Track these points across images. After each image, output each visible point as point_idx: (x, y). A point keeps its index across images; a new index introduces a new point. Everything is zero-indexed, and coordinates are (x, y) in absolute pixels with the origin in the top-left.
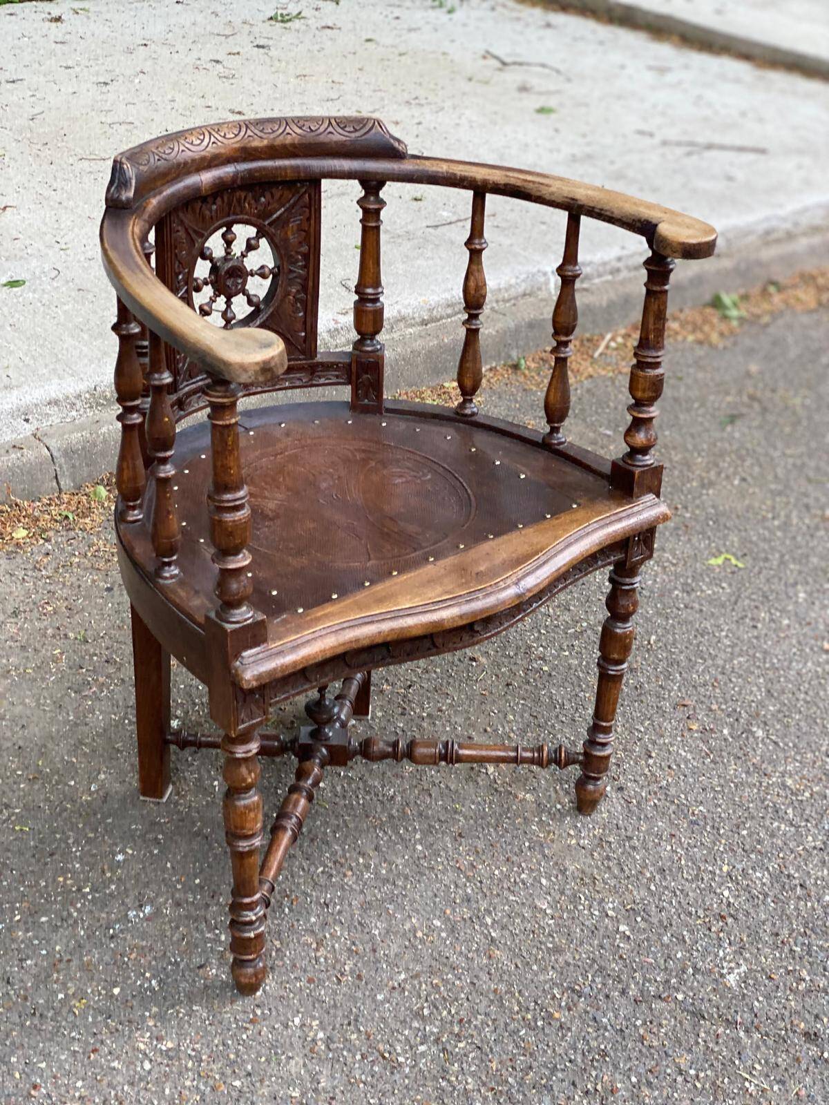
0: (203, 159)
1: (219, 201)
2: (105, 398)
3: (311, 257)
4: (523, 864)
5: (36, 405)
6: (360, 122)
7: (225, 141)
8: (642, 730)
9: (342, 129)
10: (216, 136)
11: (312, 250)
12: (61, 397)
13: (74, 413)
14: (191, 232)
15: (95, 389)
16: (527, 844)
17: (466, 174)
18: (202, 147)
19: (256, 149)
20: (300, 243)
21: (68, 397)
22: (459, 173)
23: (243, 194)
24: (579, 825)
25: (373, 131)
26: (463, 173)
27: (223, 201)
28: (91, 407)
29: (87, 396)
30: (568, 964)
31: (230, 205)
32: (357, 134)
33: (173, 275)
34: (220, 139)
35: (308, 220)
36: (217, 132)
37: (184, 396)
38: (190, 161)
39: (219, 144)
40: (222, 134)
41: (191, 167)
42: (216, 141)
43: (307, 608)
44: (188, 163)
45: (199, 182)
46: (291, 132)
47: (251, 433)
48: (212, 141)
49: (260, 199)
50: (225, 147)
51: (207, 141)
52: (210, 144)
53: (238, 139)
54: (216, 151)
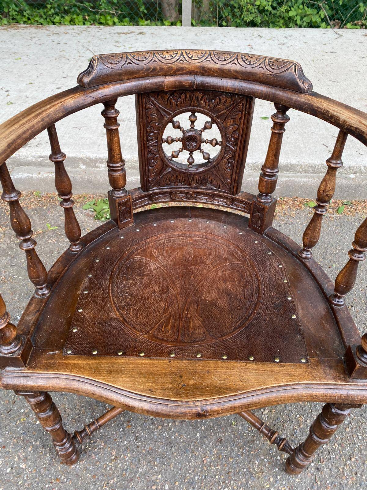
0: (170, 69)
1: (183, 96)
3: (239, 140)
4: (232, 482)
6: (283, 63)
7: (190, 61)
8: (360, 438)
9: (270, 66)
10: (185, 56)
14: (161, 111)
16: (245, 470)
17: (336, 113)
18: (170, 61)
19: (210, 69)
20: (234, 131)
22: (331, 111)
23: (201, 95)
24: (279, 477)
25: (289, 71)
26: (334, 113)
27: (186, 97)
31: (191, 99)
32: (278, 71)
33: (145, 132)
34: (187, 58)
35: (240, 119)
36: (187, 55)
37: (152, 194)
38: (158, 68)
39: (185, 61)
40: (190, 56)
41: (159, 72)
42: (184, 60)
43: (74, 353)
44: (157, 69)
45: (162, 82)
46: (236, 62)
47: (190, 221)
48: (181, 59)
49: (212, 101)
50: (189, 64)
51: (177, 58)
52: (179, 61)
53: (200, 61)
54: (182, 66)
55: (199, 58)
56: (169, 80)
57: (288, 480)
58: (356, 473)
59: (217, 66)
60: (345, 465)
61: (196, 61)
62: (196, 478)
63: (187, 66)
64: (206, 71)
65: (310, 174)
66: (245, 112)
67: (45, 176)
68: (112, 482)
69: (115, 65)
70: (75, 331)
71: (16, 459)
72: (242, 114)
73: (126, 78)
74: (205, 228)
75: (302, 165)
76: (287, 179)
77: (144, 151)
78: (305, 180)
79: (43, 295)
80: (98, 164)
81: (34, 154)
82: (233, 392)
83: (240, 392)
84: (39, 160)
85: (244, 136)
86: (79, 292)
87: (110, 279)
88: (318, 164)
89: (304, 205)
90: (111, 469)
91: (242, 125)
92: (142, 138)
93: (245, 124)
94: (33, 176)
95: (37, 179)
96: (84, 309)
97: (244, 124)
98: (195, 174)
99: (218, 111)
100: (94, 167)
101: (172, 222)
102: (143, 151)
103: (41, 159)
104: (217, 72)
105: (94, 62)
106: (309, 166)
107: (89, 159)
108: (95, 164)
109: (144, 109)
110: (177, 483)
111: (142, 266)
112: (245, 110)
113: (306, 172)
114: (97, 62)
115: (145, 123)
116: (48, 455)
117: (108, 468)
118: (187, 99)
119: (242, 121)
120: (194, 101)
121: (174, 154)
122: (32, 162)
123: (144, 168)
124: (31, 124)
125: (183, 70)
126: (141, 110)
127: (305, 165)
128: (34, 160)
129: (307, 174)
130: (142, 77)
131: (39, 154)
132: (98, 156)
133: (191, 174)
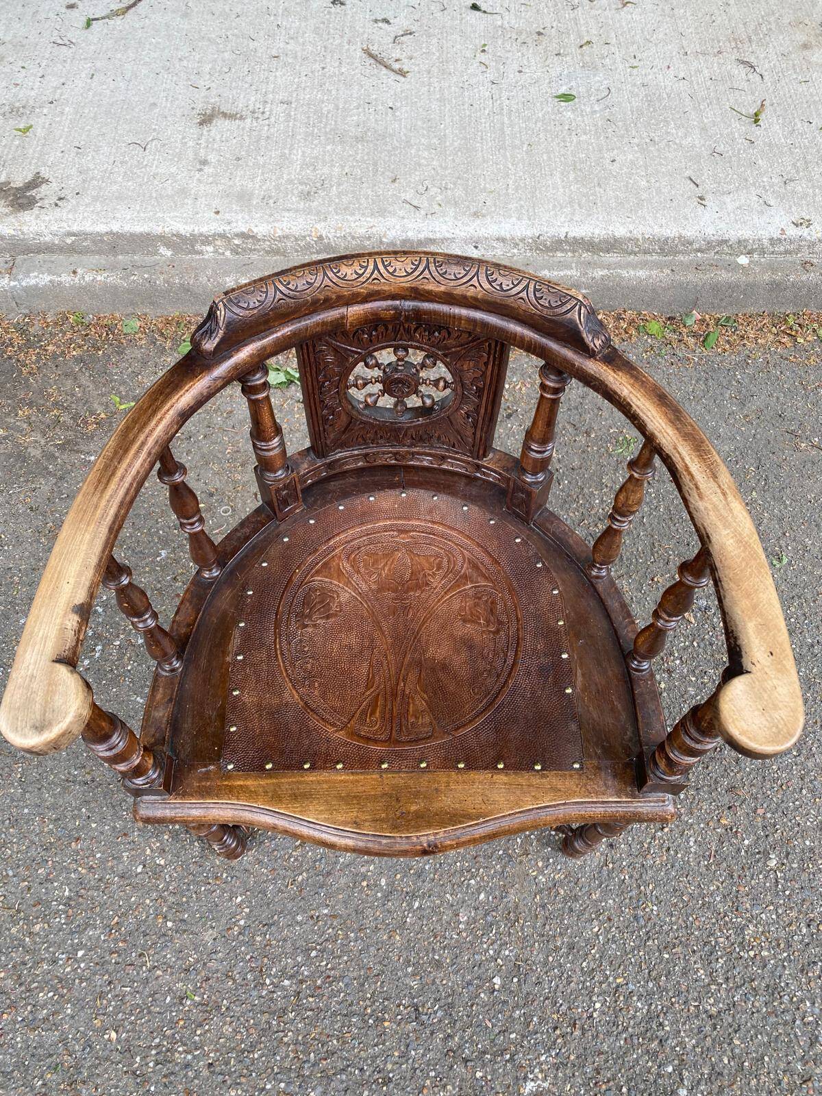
0: (356, 294)
1: (381, 329)
2: (545, 246)
3: (486, 392)
4: (481, 870)
5: (487, 238)
6: (560, 297)
7: (392, 279)
9: (536, 299)
11: (487, 387)
12: (508, 236)
13: (515, 251)
14: (342, 351)
15: (538, 238)
16: (501, 852)
18: (355, 283)
20: (475, 378)
21: (513, 239)
23: (413, 326)
25: (569, 315)
27: (387, 328)
28: (531, 250)
29: (530, 241)
30: (434, 982)
31: (396, 332)
32: (551, 312)
33: (315, 383)
34: (385, 274)
35: (486, 364)
36: (385, 267)
37: (332, 462)
38: (334, 297)
39: (383, 280)
40: (391, 270)
41: (334, 303)
42: (380, 278)
43: (236, 769)
44: (331, 299)
45: (343, 317)
46: (477, 285)
47: (404, 495)
48: (374, 276)
49: (434, 332)
50: (390, 285)
51: (367, 275)
52: (370, 280)
53: (409, 278)
54: (376, 288)
55: (409, 274)
56: (355, 311)
57: (566, 863)
58: (669, 849)
59: (442, 288)
60: (654, 838)
61: (402, 279)
62: (427, 867)
63: (386, 288)
64: (422, 295)
65: (655, 257)
66: (494, 356)
67: (87, 279)
68: (300, 878)
69: (255, 311)
70: (233, 729)
71: (148, 852)
72: (489, 358)
73: (276, 323)
74: (430, 512)
75: (638, 240)
76: (605, 272)
77: (316, 409)
78: (642, 274)
79: (173, 670)
80: (198, 247)
81: (54, 228)
82: (473, 820)
83: (482, 820)
84: (69, 241)
85: (493, 387)
86: (228, 659)
87: (275, 629)
88: (673, 235)
89: (637, 329)
90: (296, 860)
91: (489, 373)
92: (310, 391)
93: (496, 371)
94: (63, 280)
95: (72, 287)
96: (242, 689)
97: (492, 371)
98: (409, 428)
99: (446, 348)
100: (190, 253)
101: (371, 499)
102: (313, 408)
103: (73, 238)
104: (440, 298)
105: (218, 312)
106: (652, 240)
107: (178, 235)
108: (193, 246)
109: (311, 355)
110: (398, 876)
111: (326, 596)
112: (495, 353)
113: (646, 252)
114: (223, 313)
115: (314, 372)
116: (196, 844)
117: (292, 860)
118: (389, 332)
119: (490, 367)
120: (402, 334)
121: (369, 400)
122: (54, 244)
123: (317, 429)
124: (133, 471)
125: (379, 294)
126: (306, 356)
127: (644, 238)
128: (57, 242)
129: (648, 257)
130: (306, 315)
131: (66, 228)
132: (196, 229)
133: (400, 429)
